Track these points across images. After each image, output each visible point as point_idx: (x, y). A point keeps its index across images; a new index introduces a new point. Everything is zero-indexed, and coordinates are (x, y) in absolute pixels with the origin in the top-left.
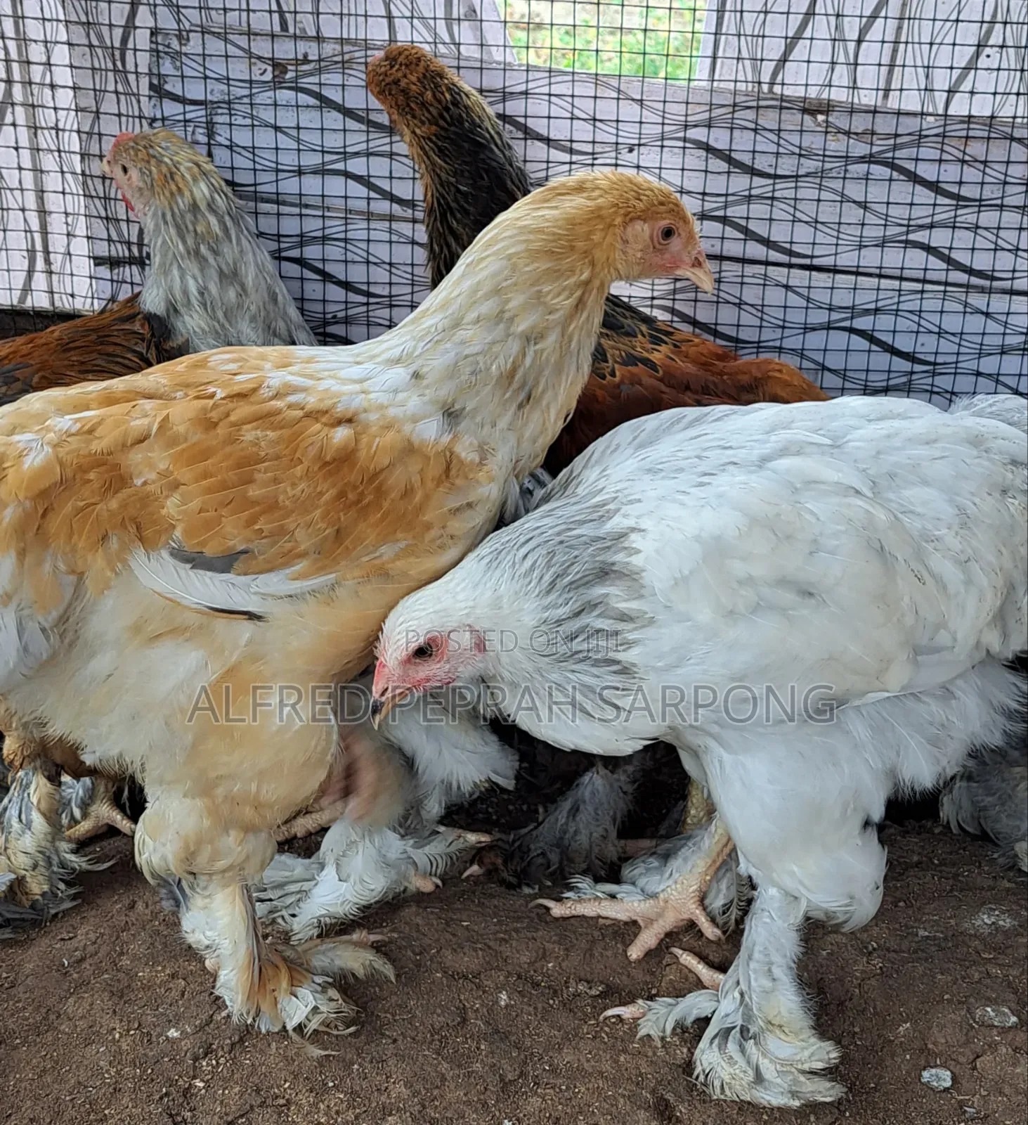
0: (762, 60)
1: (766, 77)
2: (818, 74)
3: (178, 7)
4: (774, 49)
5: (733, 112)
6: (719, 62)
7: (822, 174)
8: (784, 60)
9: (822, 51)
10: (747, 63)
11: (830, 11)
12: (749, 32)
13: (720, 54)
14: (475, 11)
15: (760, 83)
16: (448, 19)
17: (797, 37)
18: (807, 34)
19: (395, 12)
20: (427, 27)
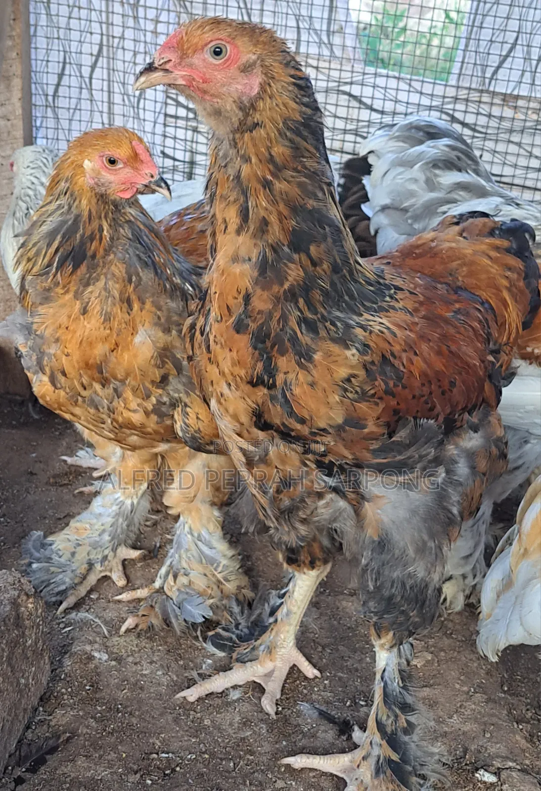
0: (487, 66)
1: (488, 75)
2: (515, 76)
3: (191, 14)
4: (494, 61)
5: (469, 94)
6: (465, 65)
7: (511, 131)
8: (498, 67)
9: (519, 63)
10: (479, 68)
11: (525, 43)
12: (482, 50)
13: (466, 60)
14: (342, 28)
15: (484, 78)
16: (328, 32)
17: (507, 56)
18: (512, 54)
19: (301, 26)
20: (316, 34)
